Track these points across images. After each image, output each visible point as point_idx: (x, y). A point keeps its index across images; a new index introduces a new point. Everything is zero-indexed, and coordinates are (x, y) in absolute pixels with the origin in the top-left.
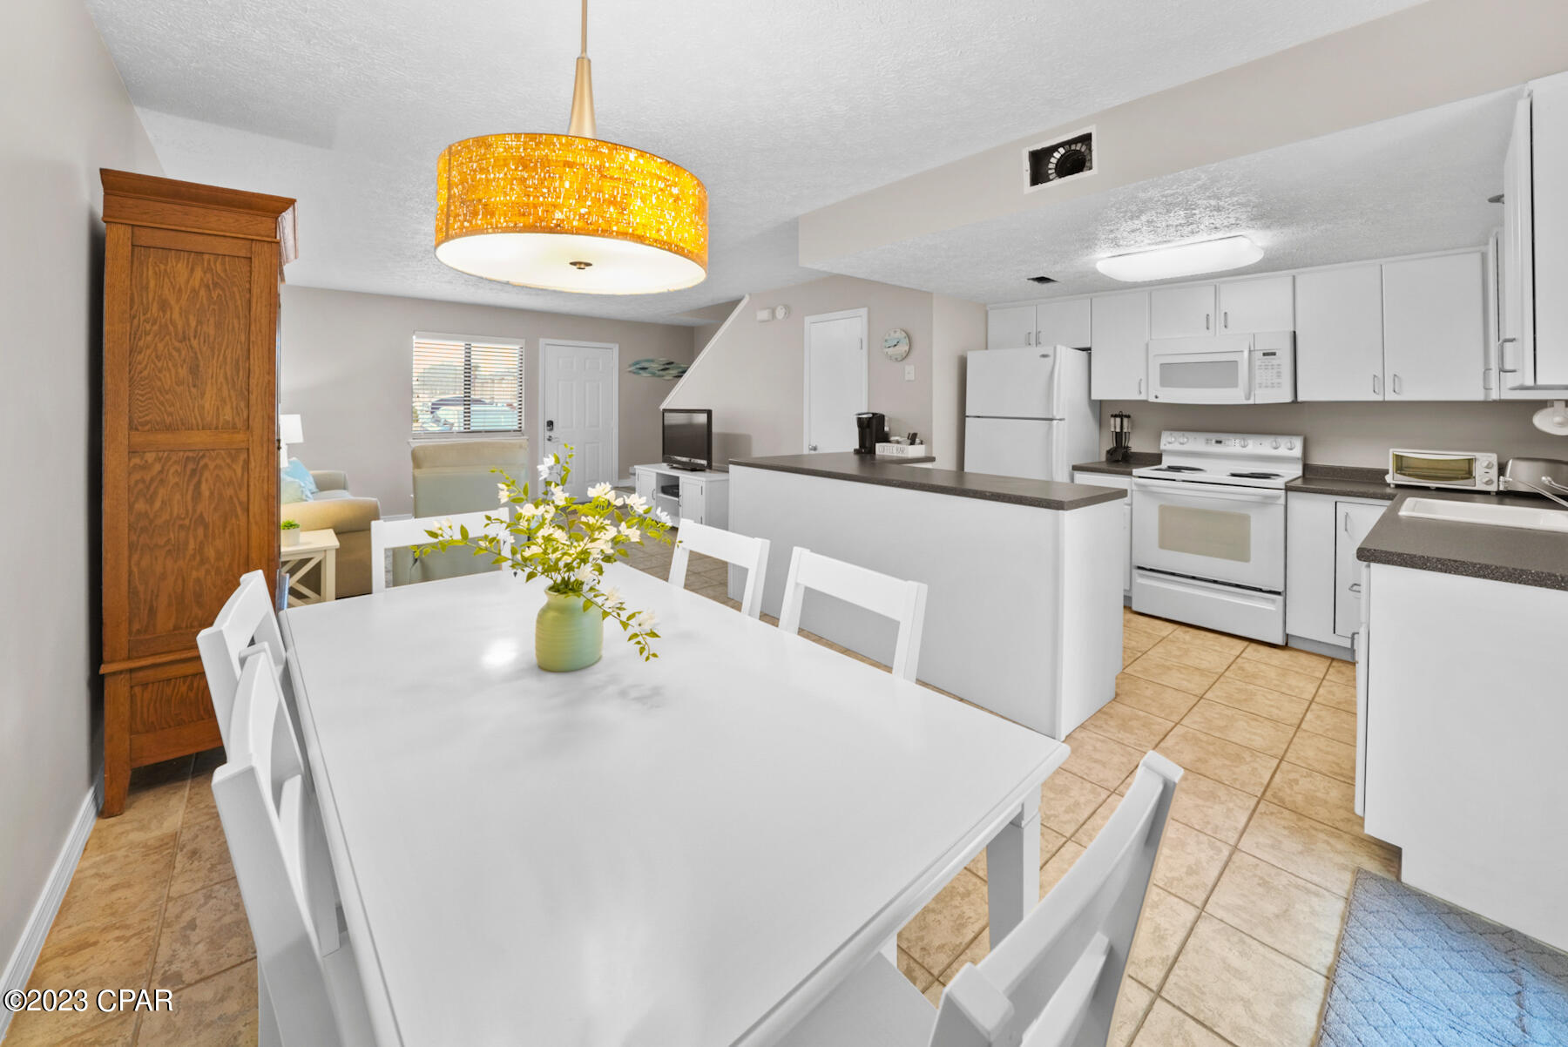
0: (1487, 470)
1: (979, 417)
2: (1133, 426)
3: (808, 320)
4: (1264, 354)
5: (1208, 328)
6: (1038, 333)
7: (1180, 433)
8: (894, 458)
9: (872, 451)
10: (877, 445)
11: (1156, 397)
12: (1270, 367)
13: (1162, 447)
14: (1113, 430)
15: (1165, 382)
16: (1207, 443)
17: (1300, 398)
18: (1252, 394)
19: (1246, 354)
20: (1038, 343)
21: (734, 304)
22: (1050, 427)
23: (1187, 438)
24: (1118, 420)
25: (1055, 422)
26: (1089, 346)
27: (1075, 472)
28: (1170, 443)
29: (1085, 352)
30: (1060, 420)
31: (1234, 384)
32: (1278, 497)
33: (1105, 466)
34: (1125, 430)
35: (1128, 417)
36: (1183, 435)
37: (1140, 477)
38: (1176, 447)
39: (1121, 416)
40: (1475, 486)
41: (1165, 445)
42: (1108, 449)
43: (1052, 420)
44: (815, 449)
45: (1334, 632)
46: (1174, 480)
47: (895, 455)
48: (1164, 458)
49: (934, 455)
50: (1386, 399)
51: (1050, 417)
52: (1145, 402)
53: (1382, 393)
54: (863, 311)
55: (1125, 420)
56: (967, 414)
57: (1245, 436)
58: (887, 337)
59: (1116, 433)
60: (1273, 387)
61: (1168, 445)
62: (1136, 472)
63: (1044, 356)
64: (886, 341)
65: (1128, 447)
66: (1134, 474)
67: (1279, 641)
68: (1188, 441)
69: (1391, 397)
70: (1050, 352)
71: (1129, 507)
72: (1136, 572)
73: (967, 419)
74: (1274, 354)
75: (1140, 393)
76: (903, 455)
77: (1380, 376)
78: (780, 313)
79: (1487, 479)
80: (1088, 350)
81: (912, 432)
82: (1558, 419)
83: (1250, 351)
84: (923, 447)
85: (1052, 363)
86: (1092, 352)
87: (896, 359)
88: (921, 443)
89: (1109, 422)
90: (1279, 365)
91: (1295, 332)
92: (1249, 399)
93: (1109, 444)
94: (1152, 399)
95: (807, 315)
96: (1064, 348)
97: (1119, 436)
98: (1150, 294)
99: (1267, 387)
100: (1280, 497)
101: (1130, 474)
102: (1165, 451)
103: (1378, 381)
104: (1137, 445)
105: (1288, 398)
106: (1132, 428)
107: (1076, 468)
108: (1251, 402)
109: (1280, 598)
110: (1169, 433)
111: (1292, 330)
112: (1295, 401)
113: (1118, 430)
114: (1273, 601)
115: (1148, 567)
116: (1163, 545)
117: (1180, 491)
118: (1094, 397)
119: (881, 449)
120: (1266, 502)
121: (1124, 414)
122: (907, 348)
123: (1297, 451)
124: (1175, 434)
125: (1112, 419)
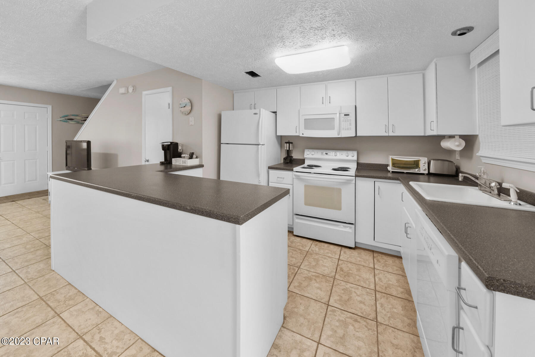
0: (424, 165)
1: (227, 144)
2: (293, 147)
3: (144, 93)
4: (345, 115)
5: (323, 103)
6: (255, 104)
7: (311, 150)
8: (181, 167)
9: (170, 163)
10: (173, 159)
11: (303, 134)
12: (347, 121)
13: (305, 156)
14: (286, 149)
15: (306, 128)
16: (322, 154)
17: (358, 135)
18: (340, 132)
19: (338, 115)
20: (255, 108)
21: (108, 86)
22: (258, 149)
23: (315, 152)
24: (288, 144)
25: (260, 146)
26: (276, 111)
27: (269, 170)
28: (308, 155)
29: (274, 114)
30: (263, 145)
31: (333, 128)
32: (352, 180)
33: (282, 167)
34: (291, 149)
35: (292, 143)
36: (313, 151)
37: (296, 172)
38: (310, 156)
39: (289, 143)
40: (420, 171)
41: (306, 155)
42: (284, 157)
43: (258, 145)
44: (148, 161)
45: (374, 240)
46: (311, 173)
47: (182, 164)
48: (306, 161)
49: (203, 164)
50: (390, 135)
51: (258, 144)
52: (299, 136)
53: (388, 132)
54: (170, 89)
55: (291, 144)
56: (221, 142)
57: (336, 151)
58: (181, 102)
59: (287, 150)
60: (348, 130)
61: (307, 155)
62: (295, 169)
63: (255, 114)
64: (180, 104)
65: (292, 156)
66: (294, 170)
67: (353, 246)
68: (315, 153)
69: (391, 134)
70: (258, 112)
71: (292, 186)
72: (295, 216)
73: (221, 145)
74: (348, 115)
75: (296, 132)
76: (185, 165)
77: (387, 125)
78: (131, 90)
79: (425, 168)
80: (275, 113)
81: (191, 152)
82: (457, 143)
83: (339, 113)
84: (198, 159)
85: (259, 117)
86: (277, 113)
87: (185, 114)
88: (197, 158)
89: (284, 145)
90: (350, 120)
91: (356, 106)
92: (339, 135)
93: (284, 155)
94: (301, 135)
95: (143, 91)
96: (264, 110)
97: (288, 152)
98: (300, 88)
99: (346, 130)
100: (353, 180)
101: (292, 170)
102: (306, 158)
103: (387, 127)
104: (295, 155)
105: (354, 135)
106: (293, 149)
107: (270, 168)
108: (340, 136)
109: (353, 226)
110: (307, 150)
111: (355, 105)
112: (356, 136)
113: (288, 149)
114: (351, 228)
115: (300, 214)
116: (306, 204)
117: (312, 178)
118: (278, 134)
119: (176, 162)
120: (348, 182)
121: (290, 142)
122: (190, 108)
123: (355, 158)
124: (310, 150)
125: (286, 144)
